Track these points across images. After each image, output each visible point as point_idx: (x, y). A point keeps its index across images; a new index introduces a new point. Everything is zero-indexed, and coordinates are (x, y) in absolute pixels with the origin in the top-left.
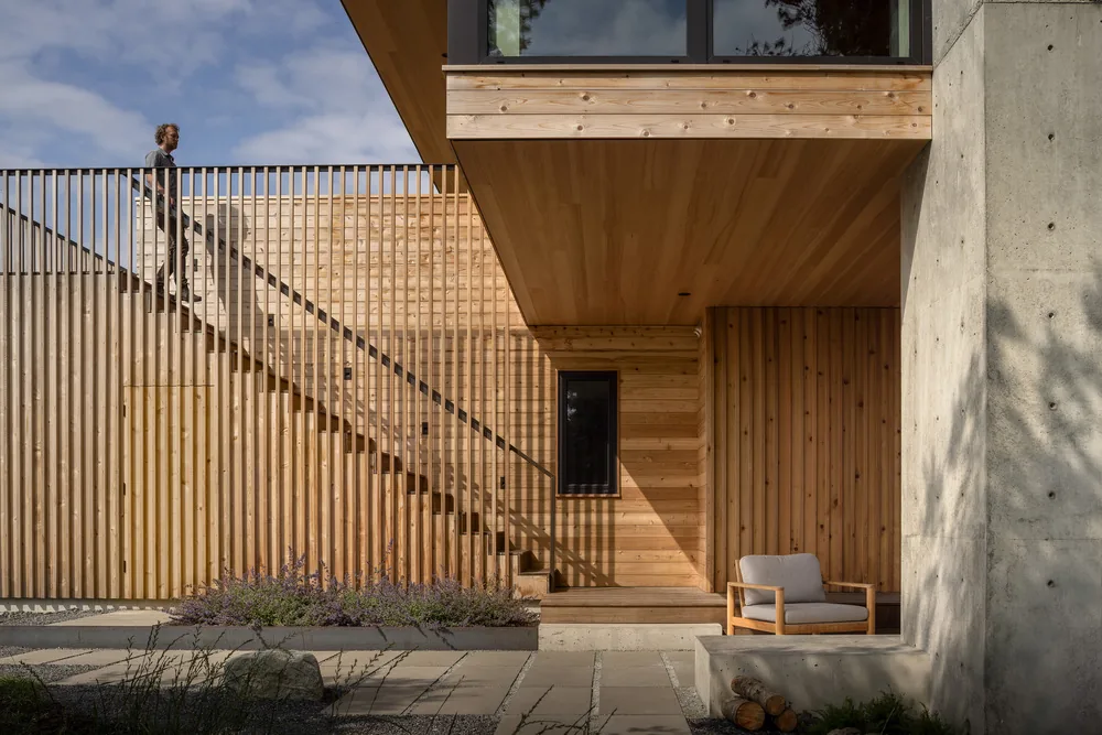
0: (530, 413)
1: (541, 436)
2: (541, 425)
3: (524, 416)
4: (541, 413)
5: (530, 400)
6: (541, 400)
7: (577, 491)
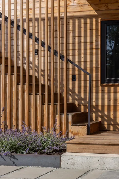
0: (85, 43)
1: (91, 54)
2: (91, 49)
3: (82, 44)
4: (91, 43)
5: (85, 36)
6: (91, 36)
7: (109, 81)
